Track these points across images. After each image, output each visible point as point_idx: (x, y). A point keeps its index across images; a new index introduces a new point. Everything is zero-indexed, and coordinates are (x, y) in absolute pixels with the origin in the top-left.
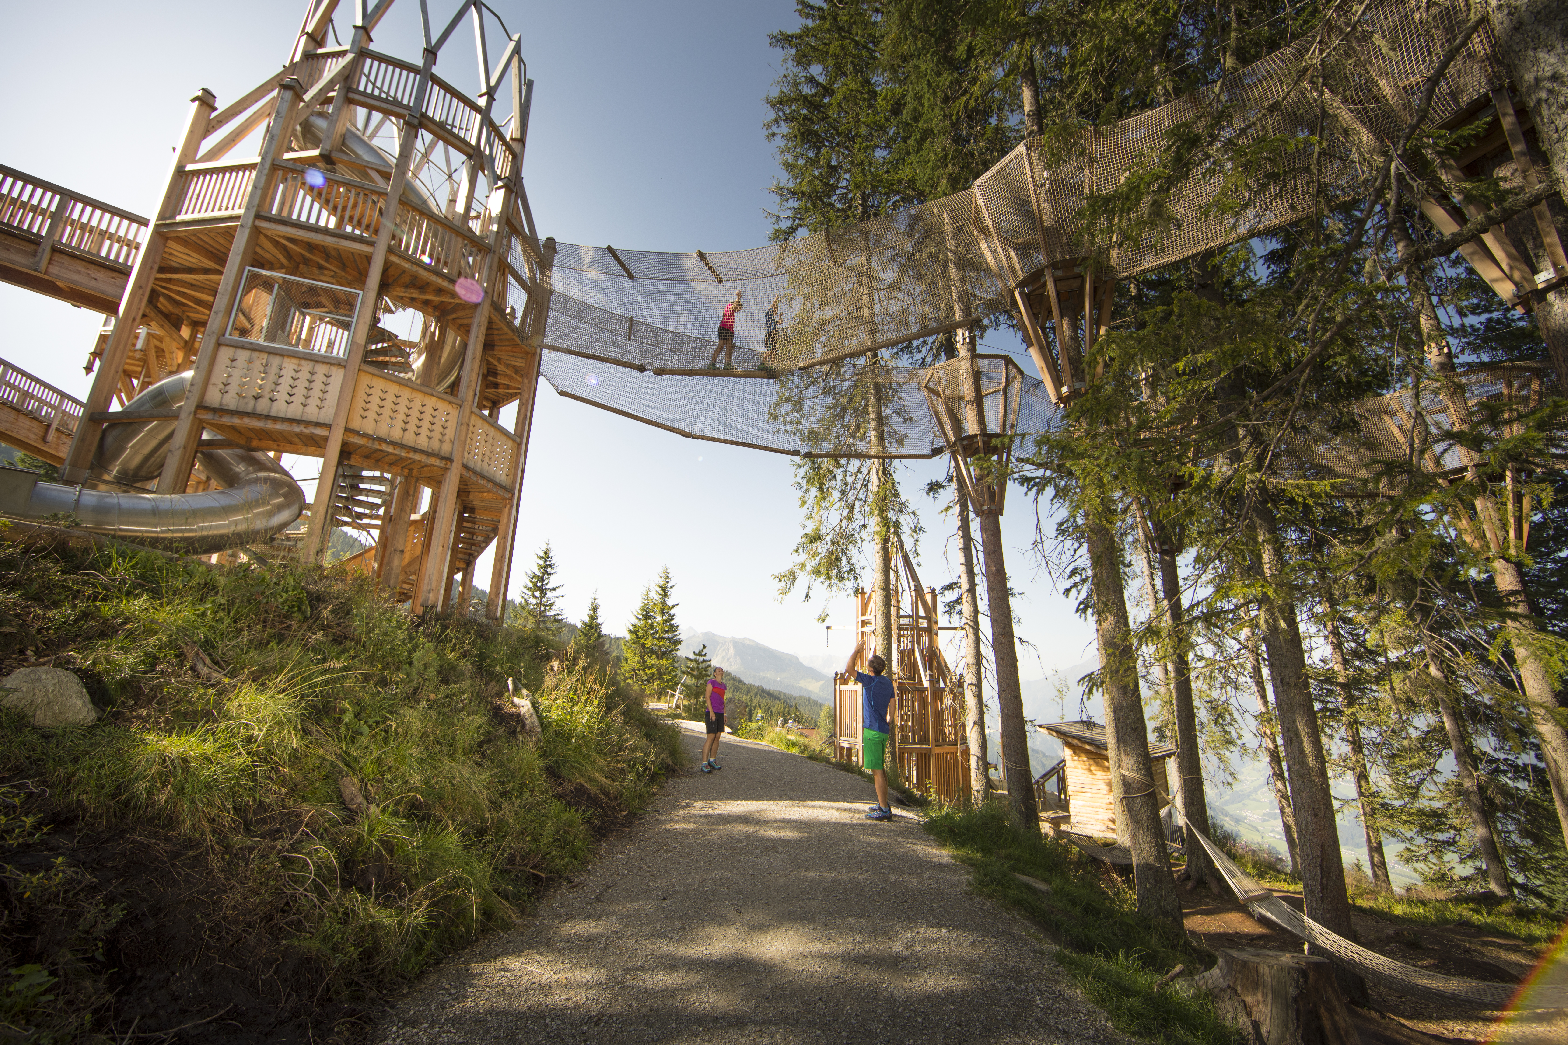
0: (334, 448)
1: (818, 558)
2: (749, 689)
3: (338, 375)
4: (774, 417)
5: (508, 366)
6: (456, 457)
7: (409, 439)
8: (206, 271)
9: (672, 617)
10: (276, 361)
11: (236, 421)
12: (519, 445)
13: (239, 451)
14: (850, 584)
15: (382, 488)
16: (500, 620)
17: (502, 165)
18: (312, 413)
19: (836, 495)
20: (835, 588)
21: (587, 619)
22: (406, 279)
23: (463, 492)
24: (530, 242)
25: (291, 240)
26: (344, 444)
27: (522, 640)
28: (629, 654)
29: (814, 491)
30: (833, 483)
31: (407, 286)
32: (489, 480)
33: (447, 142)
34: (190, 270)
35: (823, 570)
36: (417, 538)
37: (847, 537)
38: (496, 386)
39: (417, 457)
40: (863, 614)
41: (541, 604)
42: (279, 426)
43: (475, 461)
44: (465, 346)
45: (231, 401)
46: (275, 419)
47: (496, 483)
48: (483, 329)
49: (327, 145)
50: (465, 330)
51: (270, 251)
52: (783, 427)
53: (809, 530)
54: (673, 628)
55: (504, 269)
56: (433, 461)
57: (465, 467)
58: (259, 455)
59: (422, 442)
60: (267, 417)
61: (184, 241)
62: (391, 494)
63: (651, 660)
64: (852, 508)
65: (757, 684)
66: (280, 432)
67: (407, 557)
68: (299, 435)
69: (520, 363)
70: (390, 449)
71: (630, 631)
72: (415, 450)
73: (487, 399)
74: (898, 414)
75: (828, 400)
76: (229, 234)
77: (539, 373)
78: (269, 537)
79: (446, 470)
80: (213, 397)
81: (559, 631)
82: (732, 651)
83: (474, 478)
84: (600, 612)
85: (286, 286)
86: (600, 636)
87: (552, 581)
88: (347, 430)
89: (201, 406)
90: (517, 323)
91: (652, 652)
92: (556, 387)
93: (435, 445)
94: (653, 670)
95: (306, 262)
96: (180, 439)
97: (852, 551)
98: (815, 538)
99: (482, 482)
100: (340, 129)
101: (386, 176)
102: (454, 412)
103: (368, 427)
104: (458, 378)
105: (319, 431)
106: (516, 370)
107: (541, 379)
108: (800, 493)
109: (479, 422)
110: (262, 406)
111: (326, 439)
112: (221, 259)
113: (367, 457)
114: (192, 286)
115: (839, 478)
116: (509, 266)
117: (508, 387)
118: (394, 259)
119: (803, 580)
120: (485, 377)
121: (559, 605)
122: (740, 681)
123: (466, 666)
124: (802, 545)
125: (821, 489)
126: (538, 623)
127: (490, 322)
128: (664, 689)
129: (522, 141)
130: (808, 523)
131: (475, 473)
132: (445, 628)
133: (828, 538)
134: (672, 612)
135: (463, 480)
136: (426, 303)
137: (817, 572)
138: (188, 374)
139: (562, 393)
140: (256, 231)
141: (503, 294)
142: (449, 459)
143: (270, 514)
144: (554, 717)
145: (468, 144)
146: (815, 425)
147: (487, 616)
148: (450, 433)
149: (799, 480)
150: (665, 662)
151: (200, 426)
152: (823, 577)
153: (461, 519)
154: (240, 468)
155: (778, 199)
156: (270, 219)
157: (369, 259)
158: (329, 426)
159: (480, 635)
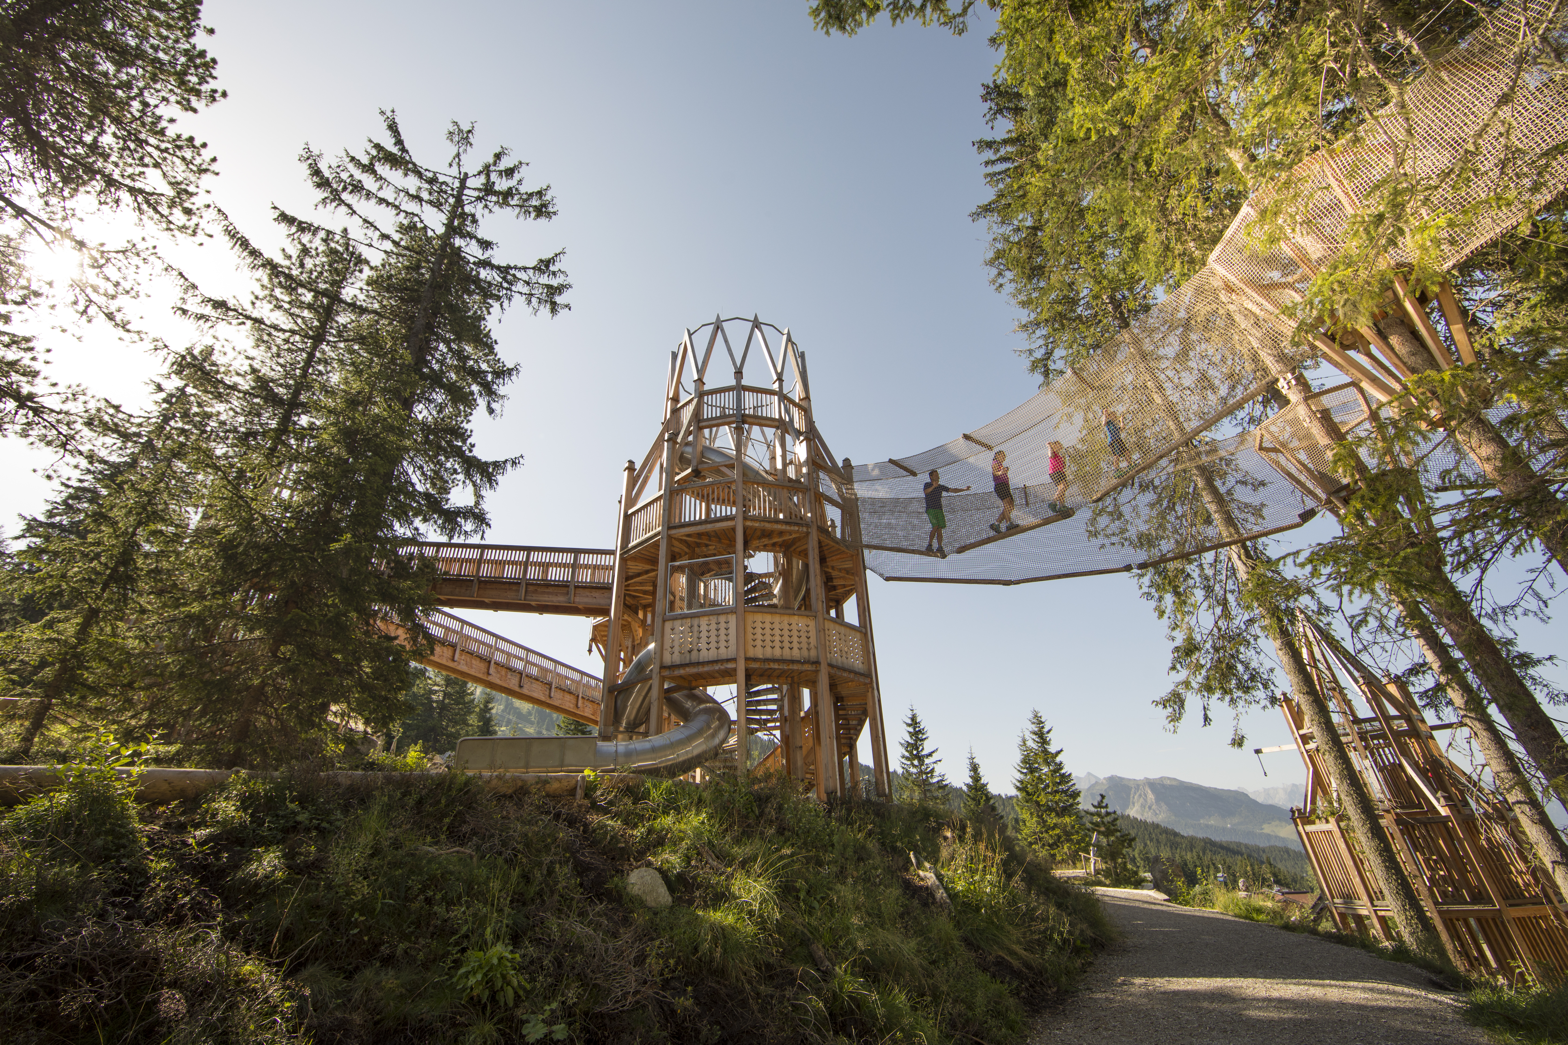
0: (741, 675)
1: (1203, 672)
2: (1192, 843)
3: (732, 619)
4: (1094, 534)
5: (840, 570)
6: (822, 660)
7: (787, 654)
8: (647, 572)
9: (1060, 766)
10: (696, 622)
11: (682, 672)
12: (866, 634)
13: (685, 692)
14: (1260, 694)
15: (775, 696)
16: (889, 797)
17: (799, 422)
18: (723, 653)
19: (1199, 594)
20: (1241, 703)
21: (969, 781)
22: (758, 533)
23: (833, 686)
24: (832, 470)
25: (689, 536)
26: (747, 670)
27: (913, 814)
28: (1025, 815)
29: (1169, 598)
30: (1191, 582)
31: (759, 538)
32: (851, 671)
33: (761, 425)
34: (639, 575)
35: (1214, 684)
36: (807, 732)
37: (1231, 639)
38: (834, 588)
39: (795, 667)
40: (1299, 727)
41: (921, 772)
42: (706, 669)
43: (836, 657)
44: (806, 566)
45: (677, 659)
46: (703, 664)
47: (856, 673)
48: (817, 551)
49: (694, 463)
50: (804, 554)
51: (679, 547)
52: (1106, 541)
53: (1179, 641)
54: (1066, 778)
55: (819, 499)
56: (807, 667)
57: (830, 665)
58: (696, 692)
59: (796, 654)
60: (698, 664)
61: (634, 558)
62: (782, 700)
63: (1052, 820)
64: (1224, 603)
65: (1201, 835)
66: (708, 673)
67: (805, 751)
68: (718, 671)
69: (848, 565)
70: (776, 666)
71: (1017, 788)
72: (793, 662)
73: (832, 600)
74: (1244, 483)
75: (1150, 496)
76: (656, 545)
77: (865, 568)
78: (715, 753)
79: (817, 672)
80: (668, 659)
81: (945, 799)
82: (1151, 796)
83: (839, 673)
84: (982, 771)
85: (691, 567)
86: (988, 797)
87: (927, 747)
88: (747, 659)
89: (663, 667)
90: (838, 535)
91: (1050, 809)
92: (881, 575)
93: (805, 653)
94: (1057, 831)
95: (698, 545)
96: (655, 693)
97: (1246, 654)
98: (1189, 649)
99: (845, 674)
100: (699, 448)
101: (732, 467)
102: (812, 623)
103: (759, 653)
104: (808, 591)
105: (730, 665)
106: (847, 571)
107: (868, 572)
108: (1153, 604)
109: (831, 625)
110: (694, 657)
111: (735, 670)
112: (654, 561)
113: (761, 675)
114: (641, 584)
115: (1195, 575)
116: (822, 495)
117: (844, 586)
118: (749, 523)
119: (1193, 702)
120: (826, 584)
121: (939, 769)
122: (1176, 834)
123: (872, 845)
124: (1177, 660)
125: (1177, 594)
126: (925, 792)
127: (820, 542)
128: (1077, 851)
129: (807, 398)
130: (1175, 633)
131: (838, 668)
132: (849, 811)
133: (1208, 646)
134: (1058, 759)
135: (831, 677)
136: (774, 545)
137: (1209, 689)
138: (652, 646)
139: (888, 579)
140: (670, 537)
141: (823, 516)
142: (817, 663)
143: (713, 736)
144: (959, 888)
145: (774, 420)
146: (1144, 528)
147: (879, 795)
148: (813, 640)
149: (1145, 589)
150: (1067, 820)
151: (663, 679)
152: (1218, 694)
153: (837, 709)
154: (689, 704)
155: (1025, 335)
156: (675, 527)
157: (733, 529)
158: (734, 660)
159: (877, 814)
